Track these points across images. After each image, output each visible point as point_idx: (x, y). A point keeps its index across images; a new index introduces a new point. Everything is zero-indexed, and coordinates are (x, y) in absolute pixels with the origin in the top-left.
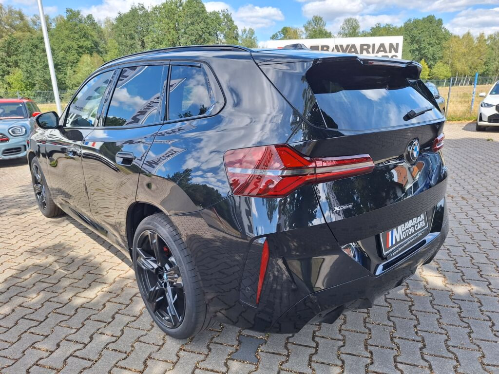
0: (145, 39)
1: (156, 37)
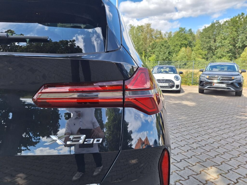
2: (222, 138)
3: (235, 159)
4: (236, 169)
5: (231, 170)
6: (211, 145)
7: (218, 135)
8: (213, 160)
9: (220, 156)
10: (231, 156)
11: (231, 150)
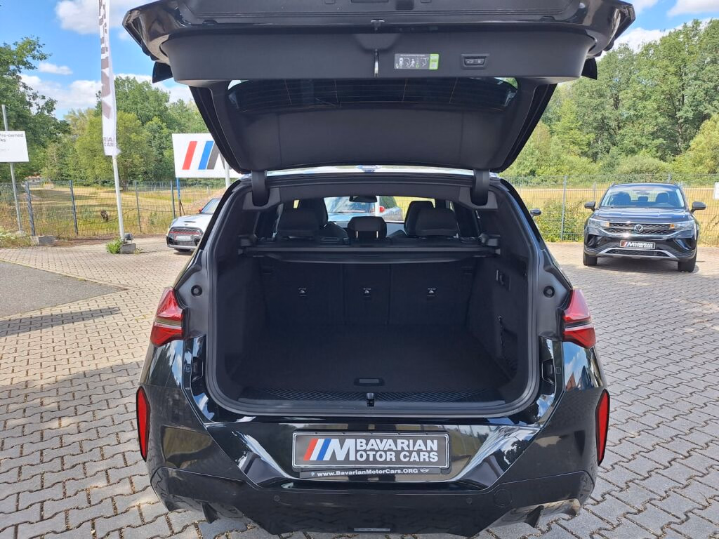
0: (621, 96)
1: (641, 90)
2: (653, 378)
3: (684, 417)
4: (686, 435)
5: (676, 436)
6: (633, 392)
7: (645, 372)
8: (640, 420)
9: (653, 412)
10: (676, 413)
11: (674, 401)
